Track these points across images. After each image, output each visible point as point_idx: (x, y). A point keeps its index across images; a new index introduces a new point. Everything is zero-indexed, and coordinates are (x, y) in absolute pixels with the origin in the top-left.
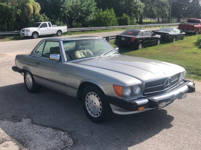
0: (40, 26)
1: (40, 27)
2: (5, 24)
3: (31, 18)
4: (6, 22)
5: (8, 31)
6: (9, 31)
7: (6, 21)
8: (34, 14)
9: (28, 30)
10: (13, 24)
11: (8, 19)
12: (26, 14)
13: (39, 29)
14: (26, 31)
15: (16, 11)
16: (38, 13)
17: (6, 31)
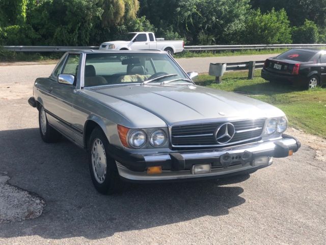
0: (133, 39)
1: (134, 41)
2: (74, 34)
3: (120, 24)
4: (77, 30)
5: (79, 46)
6: (82, 45)
7: (77, 28)
8: (125, 16)
9: (112, 45)
10: (88, 34)
11: (80, 24)
12: (113, 17)
13: (131, 43)
14: (107, 47)
15: (95, 11)
16: (134, 15)
17: (75, 46)
